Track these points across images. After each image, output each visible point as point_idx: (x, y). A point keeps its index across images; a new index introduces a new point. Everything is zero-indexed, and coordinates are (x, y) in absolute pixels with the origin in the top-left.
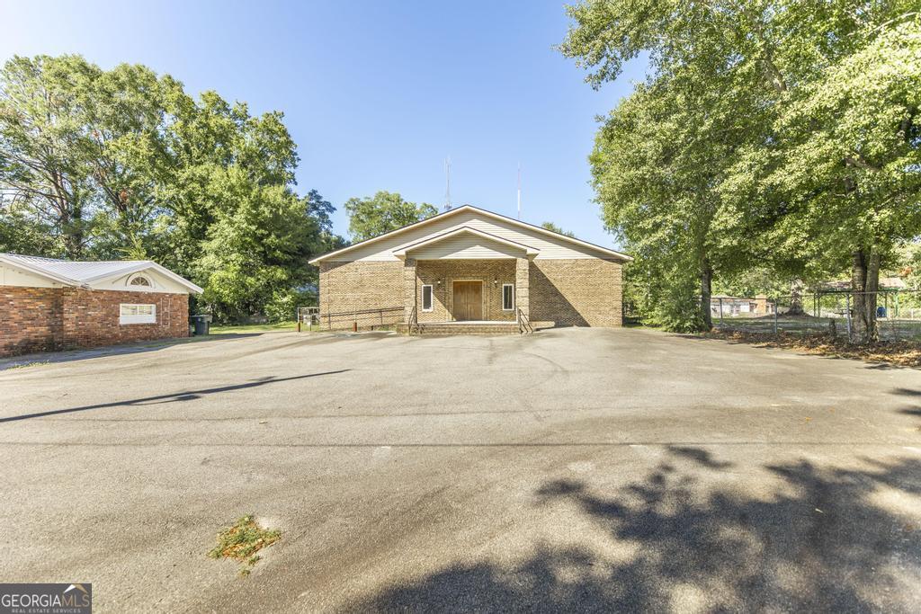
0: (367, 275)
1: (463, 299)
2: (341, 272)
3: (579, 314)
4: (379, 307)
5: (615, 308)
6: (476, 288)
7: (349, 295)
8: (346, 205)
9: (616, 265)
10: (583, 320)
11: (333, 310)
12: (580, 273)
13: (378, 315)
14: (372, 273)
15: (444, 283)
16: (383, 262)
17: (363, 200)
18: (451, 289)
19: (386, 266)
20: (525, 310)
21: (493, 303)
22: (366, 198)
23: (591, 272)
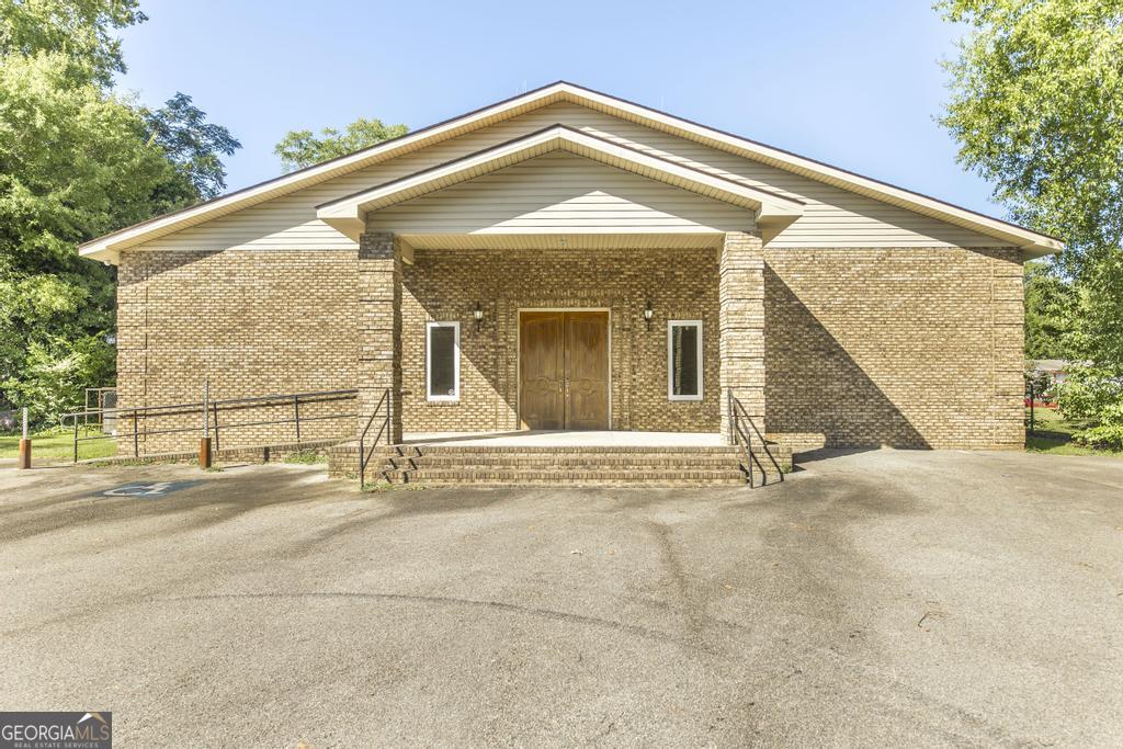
0: (260, 289)
1: (549, 365)
2: (185, 284)
3: (897, 412)
4: (297, 388)
5: (1005, 394)
6: (590, 332)
7: (207, 352)
8: (280, 148)
9: (1006, 266)
10: (910, 428)
11: (161, 396)
12: (899, 288)
13: (290, 412)
14: (278, 287)
15: (494, 317)
16: (312, 254)
17: (321, 138)
18: (515, 336)
19: (319, 266)
20: (754, 401)
21: (640, 377)
22: (328, 131)
23: (932, 287)
